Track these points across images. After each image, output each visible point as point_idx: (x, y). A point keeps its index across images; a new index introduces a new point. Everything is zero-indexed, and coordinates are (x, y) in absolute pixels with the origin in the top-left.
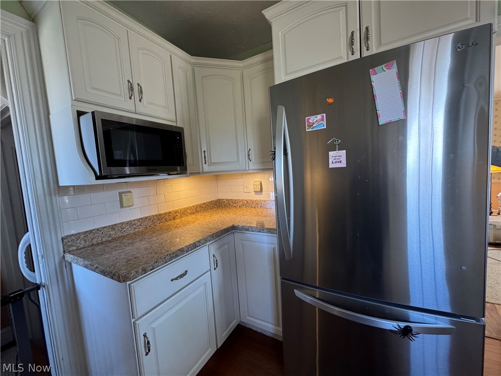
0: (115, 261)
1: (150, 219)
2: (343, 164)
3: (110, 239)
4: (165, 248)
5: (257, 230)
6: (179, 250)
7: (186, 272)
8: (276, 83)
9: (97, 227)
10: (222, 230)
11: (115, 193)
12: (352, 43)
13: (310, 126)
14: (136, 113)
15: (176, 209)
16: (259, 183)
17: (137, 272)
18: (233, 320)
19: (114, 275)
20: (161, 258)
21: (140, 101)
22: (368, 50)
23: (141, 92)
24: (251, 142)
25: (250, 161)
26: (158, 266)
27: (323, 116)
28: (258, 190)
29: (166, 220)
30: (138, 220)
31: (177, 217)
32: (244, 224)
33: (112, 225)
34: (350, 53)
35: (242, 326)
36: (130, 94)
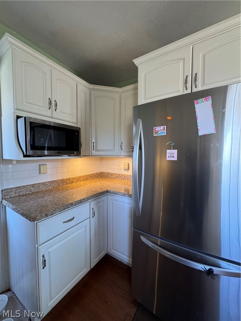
0: (31, 208)
1: (57, 182)
2: (175, 159)
3: (31, 192)
4: (62, 202)
5: (121, 195)
6: (70, 204)
7: (74, 218)
8: (139, 104)
9: (23, 185)
10: (99, 193)
11: (37, 165)
12: (186, 82)
13: (156, 133)
14: (52, 118)
15: (74, 177)
16: (127, 164)
17: (41, 216)
18: (103, 251)
19: (28, 216)
20: (58, 208)
21: (55, 110)
22: (196, 87)
23: (56, 105)
24: (123, 138)
25: (122, 150)
26: (56, 213)
27: (164, 127)
28: (126, 168)
29: (67, 183)
30: (49, 182)
31: (74, 182)
32: (114, 190)
33: (33, 184)
34: (185, 89)
35: (108, 255)
36: (49, 106)
